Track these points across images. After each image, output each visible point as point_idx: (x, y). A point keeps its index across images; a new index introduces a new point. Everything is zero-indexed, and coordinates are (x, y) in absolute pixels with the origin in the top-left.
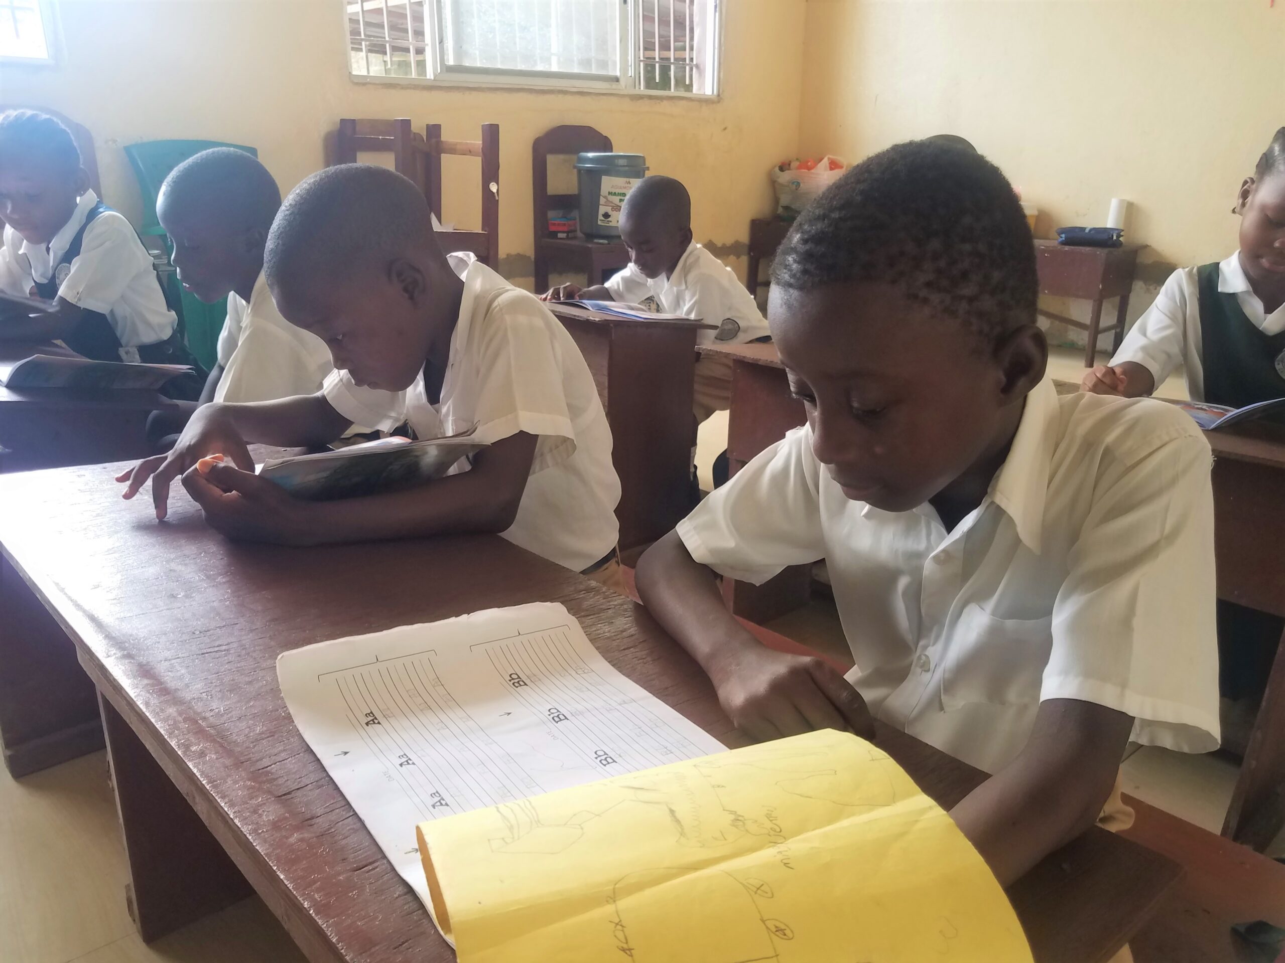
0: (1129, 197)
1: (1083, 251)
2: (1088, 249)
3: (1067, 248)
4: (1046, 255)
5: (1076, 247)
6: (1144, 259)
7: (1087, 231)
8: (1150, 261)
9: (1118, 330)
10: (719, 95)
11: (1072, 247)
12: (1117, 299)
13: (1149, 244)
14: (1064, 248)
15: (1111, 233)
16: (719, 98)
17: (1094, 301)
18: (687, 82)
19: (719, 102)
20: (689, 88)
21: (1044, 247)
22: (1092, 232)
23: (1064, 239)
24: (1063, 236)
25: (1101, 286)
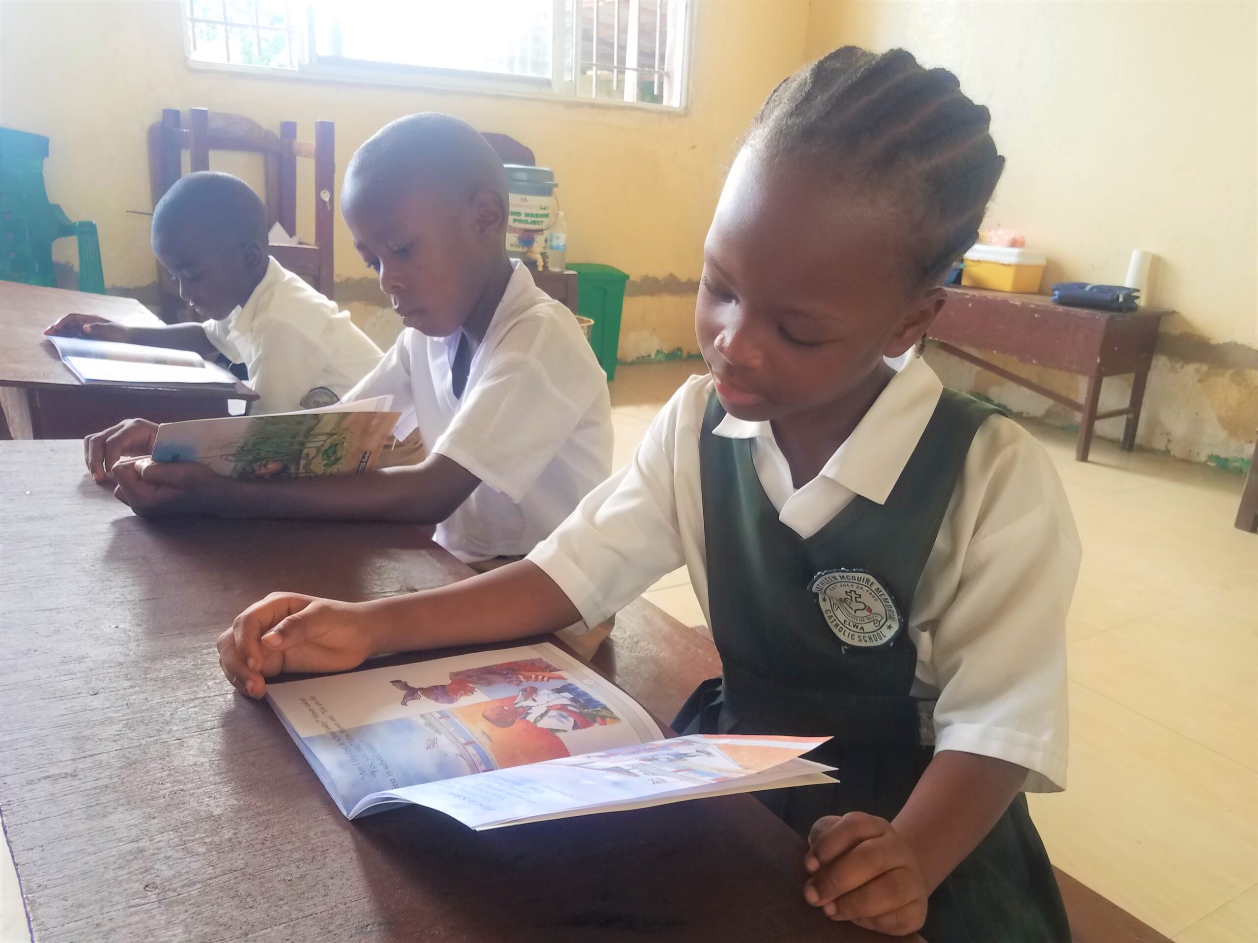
0: (1155, 250)
1: (1079, 314)
2: (1084, 312)
3: (1061, 309)
4: (1036, 316)
5: (1072, 309)
6: (1169, 328)
7: (1088, 288)
8: (1177, 332)
9: (1131, 416)
10: (686, 108)
11: (1067, 308)
12: (1131, 377)
13: (1177, 310)
14: (1058, 308)
15: (1118, 293)
16: (686, 112)
17: (1091, 378)
18: (656, 92)
19: (686, 116)
20: (659, 99)
21: (1035, 305)
22: (1093, 291)
23: (1057, 297)
24: (1057, 293)
25: (1098, 361)
